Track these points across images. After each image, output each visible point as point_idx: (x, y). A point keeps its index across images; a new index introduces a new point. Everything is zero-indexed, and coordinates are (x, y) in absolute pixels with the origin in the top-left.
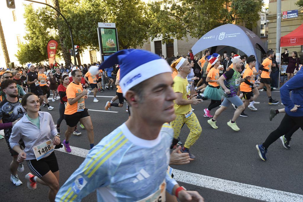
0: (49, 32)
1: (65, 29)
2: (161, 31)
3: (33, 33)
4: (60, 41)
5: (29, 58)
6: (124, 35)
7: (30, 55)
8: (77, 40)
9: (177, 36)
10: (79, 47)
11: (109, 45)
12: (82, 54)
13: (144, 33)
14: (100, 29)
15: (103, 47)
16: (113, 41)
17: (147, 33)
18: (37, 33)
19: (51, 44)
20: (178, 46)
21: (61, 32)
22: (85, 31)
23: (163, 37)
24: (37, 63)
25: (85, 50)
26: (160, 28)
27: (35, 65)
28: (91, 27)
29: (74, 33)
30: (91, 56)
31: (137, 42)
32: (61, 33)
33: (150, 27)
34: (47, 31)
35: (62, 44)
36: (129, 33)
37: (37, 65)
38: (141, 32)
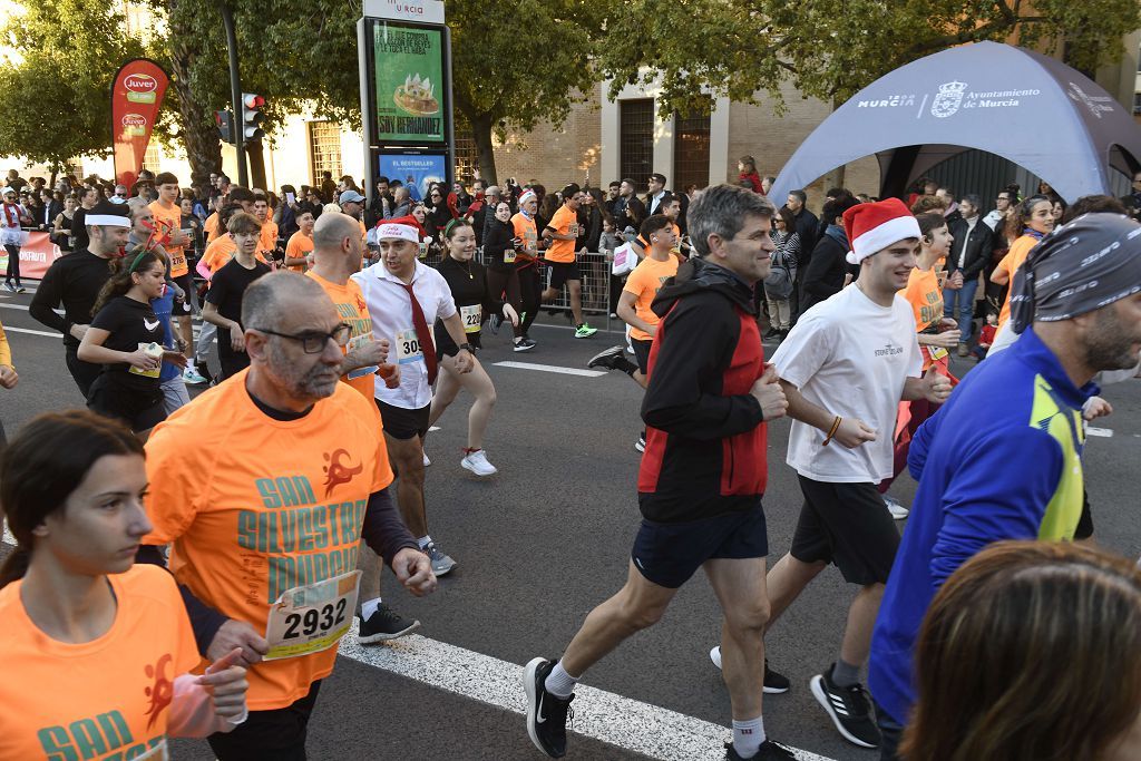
0: (121, 18)
1: (204, 10)
2: (658, 57)
3: (43, 16)
4: (176, 67)
5: (17, 135)
6: (483, 61)
7: (21, 122)
8: (255, 71)
9: (730, 82)
10: (262, 101)
11: (408, 105)
12: (275, 137)
13: (577, 61)
14: (369, 23)
15: (380, 114)
16: (428, 87)
17: (590, 57)
18: (65, 18)
19: (135, 80)
20: (731, 128)
21: (182, 23)
22: (299, 28)
23: (665, 86)
24: (56, 163)
25: (288, 119)
26: (654, 43)
27: (42, 169)
28: (329, 13)
29: (242, 34)
30: (314, 148)
31: (542, 98)
32: (181, 28)
33: (606, 33)
34: (110, 14)
35: (184, 82)
36: (507, 52)
37: (54, 171)
38: (561, 54)
